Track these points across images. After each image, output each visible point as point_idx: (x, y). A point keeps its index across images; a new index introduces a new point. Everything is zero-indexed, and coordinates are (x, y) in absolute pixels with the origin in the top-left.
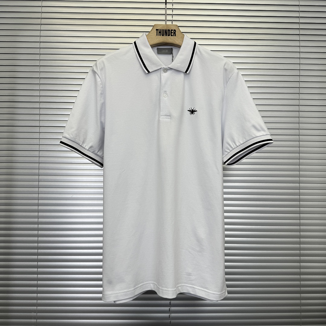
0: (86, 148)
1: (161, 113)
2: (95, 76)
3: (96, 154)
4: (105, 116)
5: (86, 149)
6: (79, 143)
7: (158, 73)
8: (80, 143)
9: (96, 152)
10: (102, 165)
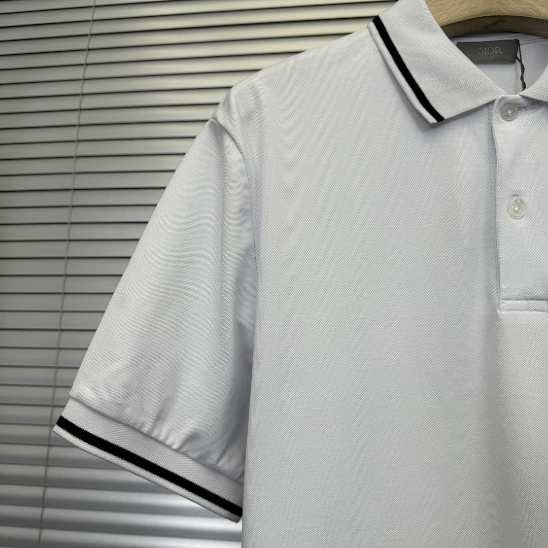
0: (168, 442)
1: (503, 286)
2: (220, 145)
3: (214, 469)
4: (255, 302)
5: (169, 447)
6: (137, 426)
7: (478, 125)
8: (143, 424)
9: (214, 457)
10: (235, 511)
